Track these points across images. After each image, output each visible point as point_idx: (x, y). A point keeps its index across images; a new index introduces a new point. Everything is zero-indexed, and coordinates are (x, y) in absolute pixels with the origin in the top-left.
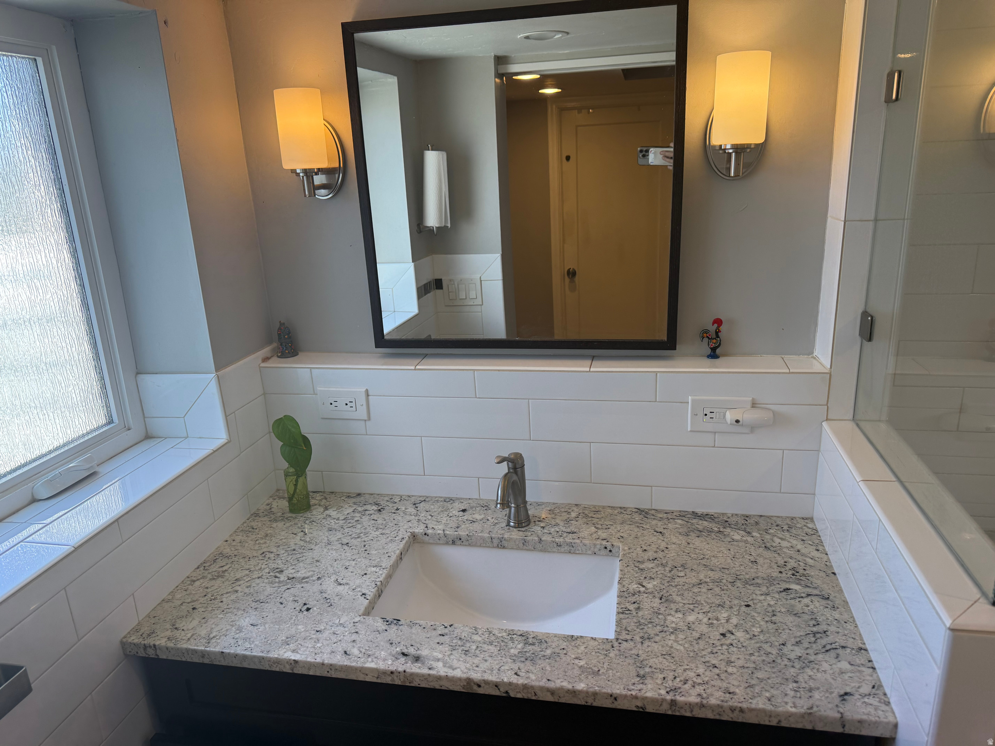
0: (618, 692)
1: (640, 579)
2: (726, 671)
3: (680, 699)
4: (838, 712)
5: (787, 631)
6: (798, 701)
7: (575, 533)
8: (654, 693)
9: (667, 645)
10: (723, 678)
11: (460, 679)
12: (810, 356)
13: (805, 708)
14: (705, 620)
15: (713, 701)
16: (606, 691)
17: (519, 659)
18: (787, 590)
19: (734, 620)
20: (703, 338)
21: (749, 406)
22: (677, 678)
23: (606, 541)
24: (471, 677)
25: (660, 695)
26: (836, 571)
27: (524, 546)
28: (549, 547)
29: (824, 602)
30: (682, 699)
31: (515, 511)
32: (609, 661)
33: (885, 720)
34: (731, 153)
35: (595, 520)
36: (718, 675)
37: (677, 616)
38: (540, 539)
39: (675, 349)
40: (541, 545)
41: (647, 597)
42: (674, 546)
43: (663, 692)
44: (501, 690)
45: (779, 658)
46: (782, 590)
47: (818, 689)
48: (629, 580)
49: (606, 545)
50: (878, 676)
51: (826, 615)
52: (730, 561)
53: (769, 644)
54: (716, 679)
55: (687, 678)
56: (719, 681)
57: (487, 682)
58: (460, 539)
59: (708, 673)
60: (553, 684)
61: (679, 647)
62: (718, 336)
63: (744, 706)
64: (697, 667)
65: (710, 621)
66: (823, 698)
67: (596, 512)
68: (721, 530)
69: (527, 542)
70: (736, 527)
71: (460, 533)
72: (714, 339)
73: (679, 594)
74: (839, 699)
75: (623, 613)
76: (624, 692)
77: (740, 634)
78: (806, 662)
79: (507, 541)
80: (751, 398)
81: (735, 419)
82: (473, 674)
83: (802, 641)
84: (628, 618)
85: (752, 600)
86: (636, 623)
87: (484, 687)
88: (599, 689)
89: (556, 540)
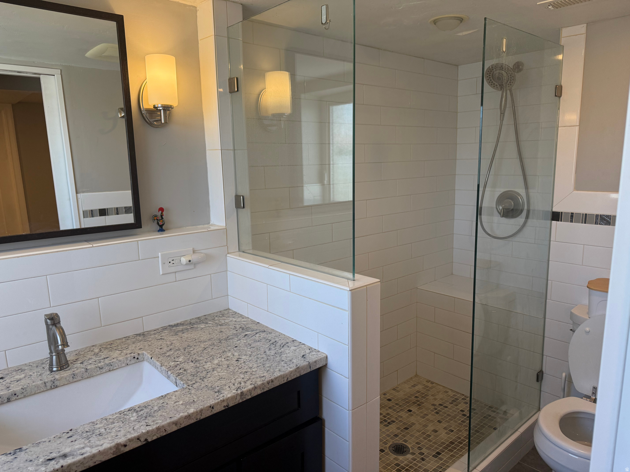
0: (213, 402)
1: (172, 360)
2: (253, 371)
3: (244, 390)
4: (307, 362)
5: (262, 348)
6: (290, 366)
7: (108, 357)
8: (231, 394)
9: (216, 376)
10: (254, 374)
11: (110, 448)
12: (209, 225)
13: (295, 366)
14: (223, 360)
15: (259, 383)
16: (207, 405)
17: (142, 419)
18: (246, 335)
19: (236, 354)
20: (154, 220)
21: (192, 252)
22: (235, 384)
23: (133, 353)
24: (118, 442)
25: (234, 393)
26: (258, 322)
27: (74, 379)
28: (94, 373)
29: (265, 333)
30: (245, 389)
31: (56, 358)
32: (195, 395)
33: (323, 356)
34: (161, 110)
35: (115, 348)
36: (251, 374)
37: (208, 364)
38: (87, 369)
39: (141, 228)
40: (87, 373)
41: (184, 364)
42: (175, 341)
43: (235, 391)
44: (142, 440)
45: (268, 357)
46: (244, 336)
47: (293, 359)
48: (166, 362)
49: (134, 355)
50: (307, 346)
51: (270, 336)
52: (209, 336)
53: (259, 355)
54: (252, 376)
55: (239, 382)
56: (254, 376)
57: (130, 440)
58: (15, 394)
59: (246, 376)
60: (175, 418)
61: (222, 374)
62: (162, 218)
63: (273, 378)
64: (239, 376)
65: (226, 359)
66: (297, 361)
67: (111, 345)
68: (192, 327)
69: (76, 374)
70: (197, 323)
71: (14, 389)
72: (160, 220)
73: (199, 356)
74: (303, 358)
75: (179, 375)
76: (217, 401)
77: (244, 357)
78: (279, 353)
79: (59, 380)
80: (192, 248)
81: (188, 261)
82: (118, 440)
83: (271, 348)
84: (184, 376)
85: (236, 344)
86: (191, 375)
87: (129, 444)
88: (202, 406)
89: (99, 365)
